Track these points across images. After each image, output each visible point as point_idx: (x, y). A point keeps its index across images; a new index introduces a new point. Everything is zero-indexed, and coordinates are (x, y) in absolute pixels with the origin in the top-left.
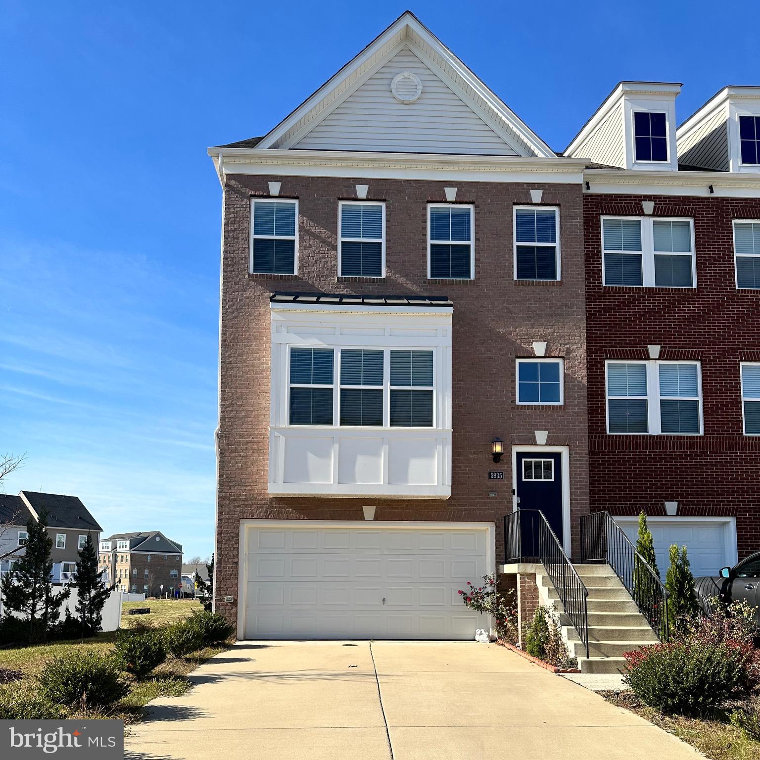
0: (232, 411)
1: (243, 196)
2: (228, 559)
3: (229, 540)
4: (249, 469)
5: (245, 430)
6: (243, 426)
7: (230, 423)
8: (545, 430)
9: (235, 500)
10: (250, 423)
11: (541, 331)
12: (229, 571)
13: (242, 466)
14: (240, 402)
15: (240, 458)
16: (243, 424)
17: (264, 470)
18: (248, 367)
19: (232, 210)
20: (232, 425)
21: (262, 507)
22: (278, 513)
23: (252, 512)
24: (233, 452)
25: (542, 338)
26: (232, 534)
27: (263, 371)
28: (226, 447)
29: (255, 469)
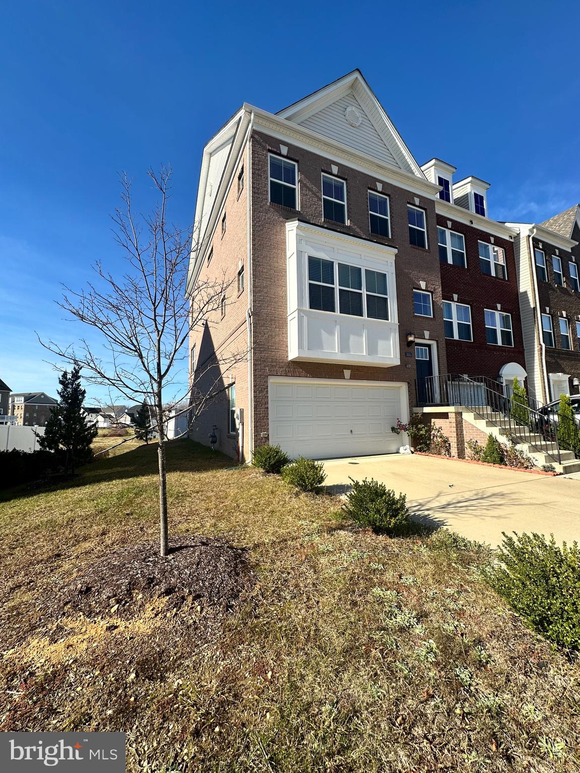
0: (261, 296)
1: (264, 148)
2: (262, 405)
3: (261, 391)
4: (273, 339)
5: (269, 311)
6: (268, 308)
7: (259, 305)
8: (428, 331)
9: (264, 361)
10: (273, 306)
11: (423, 275)
12: (263, 413)
13: (268, 337)
14: (265, 290)
15: (267, 331)
16: (268, 307)
17: (283, 341)
18: (270, 266)
19: (256, 155)
20: (260, 306)
21: (283, 368)
22: (293, 372)
23: (277, 371)
24: (262, 326)
25: (424, 280)
26: (263, 387)
27: (281, 271)
28: (258, 322)
29: (277, 339)
